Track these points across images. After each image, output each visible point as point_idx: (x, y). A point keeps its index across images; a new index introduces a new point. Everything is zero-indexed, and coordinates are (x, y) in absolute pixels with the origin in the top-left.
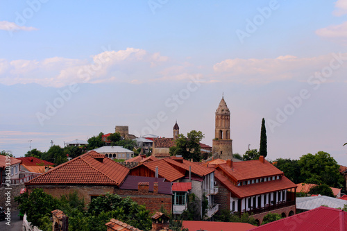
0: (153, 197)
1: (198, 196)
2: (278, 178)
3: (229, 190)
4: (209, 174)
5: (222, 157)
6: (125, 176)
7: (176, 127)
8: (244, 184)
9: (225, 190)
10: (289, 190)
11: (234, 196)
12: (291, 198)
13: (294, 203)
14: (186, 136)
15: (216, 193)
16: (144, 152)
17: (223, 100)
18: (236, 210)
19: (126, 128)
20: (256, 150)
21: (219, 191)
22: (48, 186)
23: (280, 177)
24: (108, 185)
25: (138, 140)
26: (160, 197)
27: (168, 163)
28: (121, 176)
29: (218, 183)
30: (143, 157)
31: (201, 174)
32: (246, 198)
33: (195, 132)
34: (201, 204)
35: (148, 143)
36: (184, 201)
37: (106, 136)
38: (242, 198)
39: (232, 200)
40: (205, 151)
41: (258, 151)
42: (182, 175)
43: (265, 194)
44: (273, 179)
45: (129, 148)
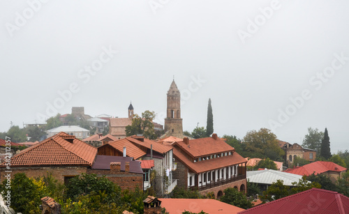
0: (124, 176)
1: (159, 173)
2: (230, 154)
3: (186, 166)
4: (169, 152)
5: (174, 135)
6: (95, 155)
7: (131, 108)
8: (200, 160)
9: (183, 166)
10: (240, 165)
11: (191, 171)
12: (242, 172)
13: (245, 177)
14: (140, 116)
15: (175, 168)
16: (99, 131)
17: (173, 82)
18: (193, 185)
19: (82, 109)
20: (203, 128)
21: (177, 167)
22: (21, 168)
23: (232, 153)
24: (81, 166)
25: (93, 120)
26: (131, 176)
27: (131, 142)
28: (91, 156)
29: (176, 159)
30: (100, 135)
31: (162, 152)
32: (202, 173)
33: (148, 112)
34: (162, 179)
35: (102, 122)
36: (147, 178)
37: (63, 117)
38: (199, 174)
39: (189, 176)
40: (157, 129)
41: (205, 128)
42: (144, 154)
43: (219, 170)
44: (226, 154)
45: (85, 128)
